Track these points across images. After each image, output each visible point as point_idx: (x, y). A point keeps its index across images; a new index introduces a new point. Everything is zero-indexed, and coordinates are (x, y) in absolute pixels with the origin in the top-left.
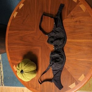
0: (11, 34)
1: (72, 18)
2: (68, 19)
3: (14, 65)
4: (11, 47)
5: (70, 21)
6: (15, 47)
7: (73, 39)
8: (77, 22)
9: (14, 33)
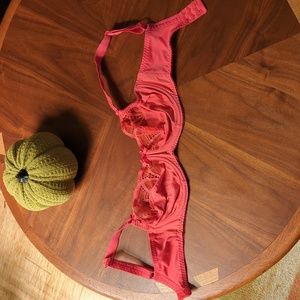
0: (25, 19)
1: (259, 72)
4: (7, 67)
5: (251, 79)
6: (25, 75)
8: (272, 96)
9: (37, 22)
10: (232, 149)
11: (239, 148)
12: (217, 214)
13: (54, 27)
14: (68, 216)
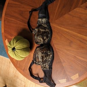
1: (86, 9)
2: (80, 9)
3: (7, 40)
4: (7, 19)
5: (83, 12)
7: (80, 34)
9: (15, 4)
10: (79, 35)
11: (81, 34)
12: (76, 56)
13: (20, 5)
14: (29, 62)
